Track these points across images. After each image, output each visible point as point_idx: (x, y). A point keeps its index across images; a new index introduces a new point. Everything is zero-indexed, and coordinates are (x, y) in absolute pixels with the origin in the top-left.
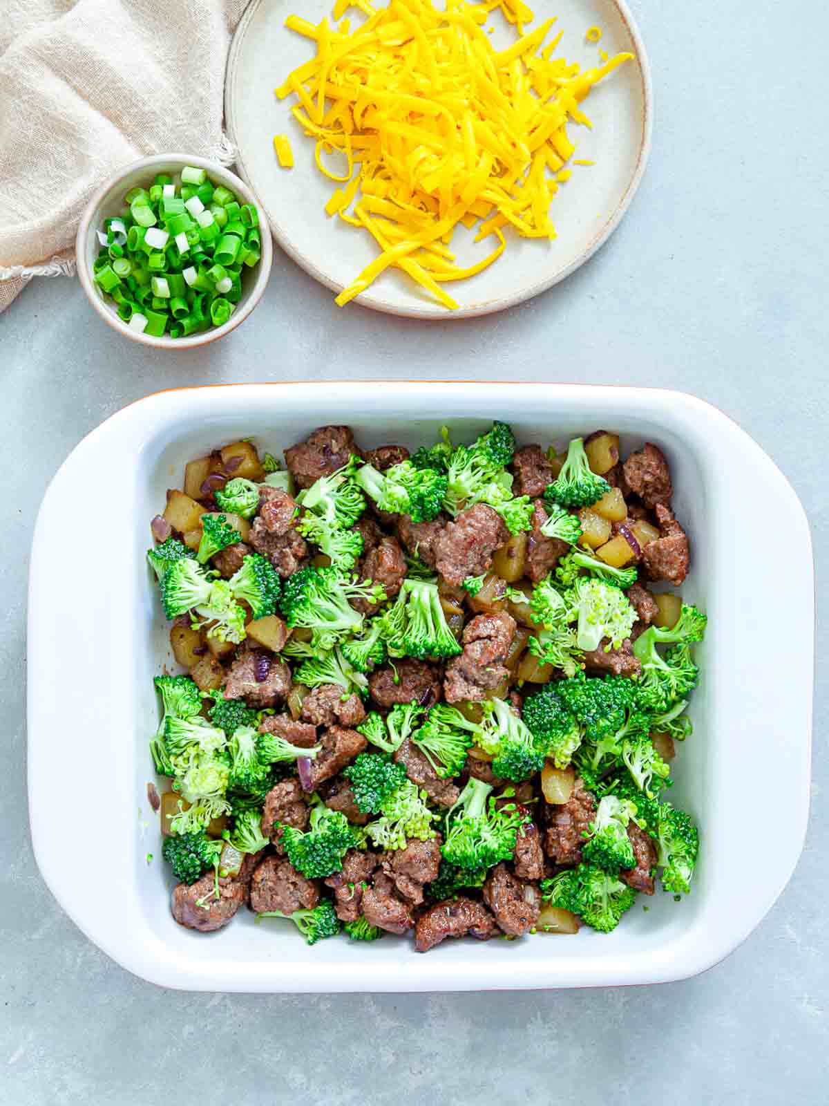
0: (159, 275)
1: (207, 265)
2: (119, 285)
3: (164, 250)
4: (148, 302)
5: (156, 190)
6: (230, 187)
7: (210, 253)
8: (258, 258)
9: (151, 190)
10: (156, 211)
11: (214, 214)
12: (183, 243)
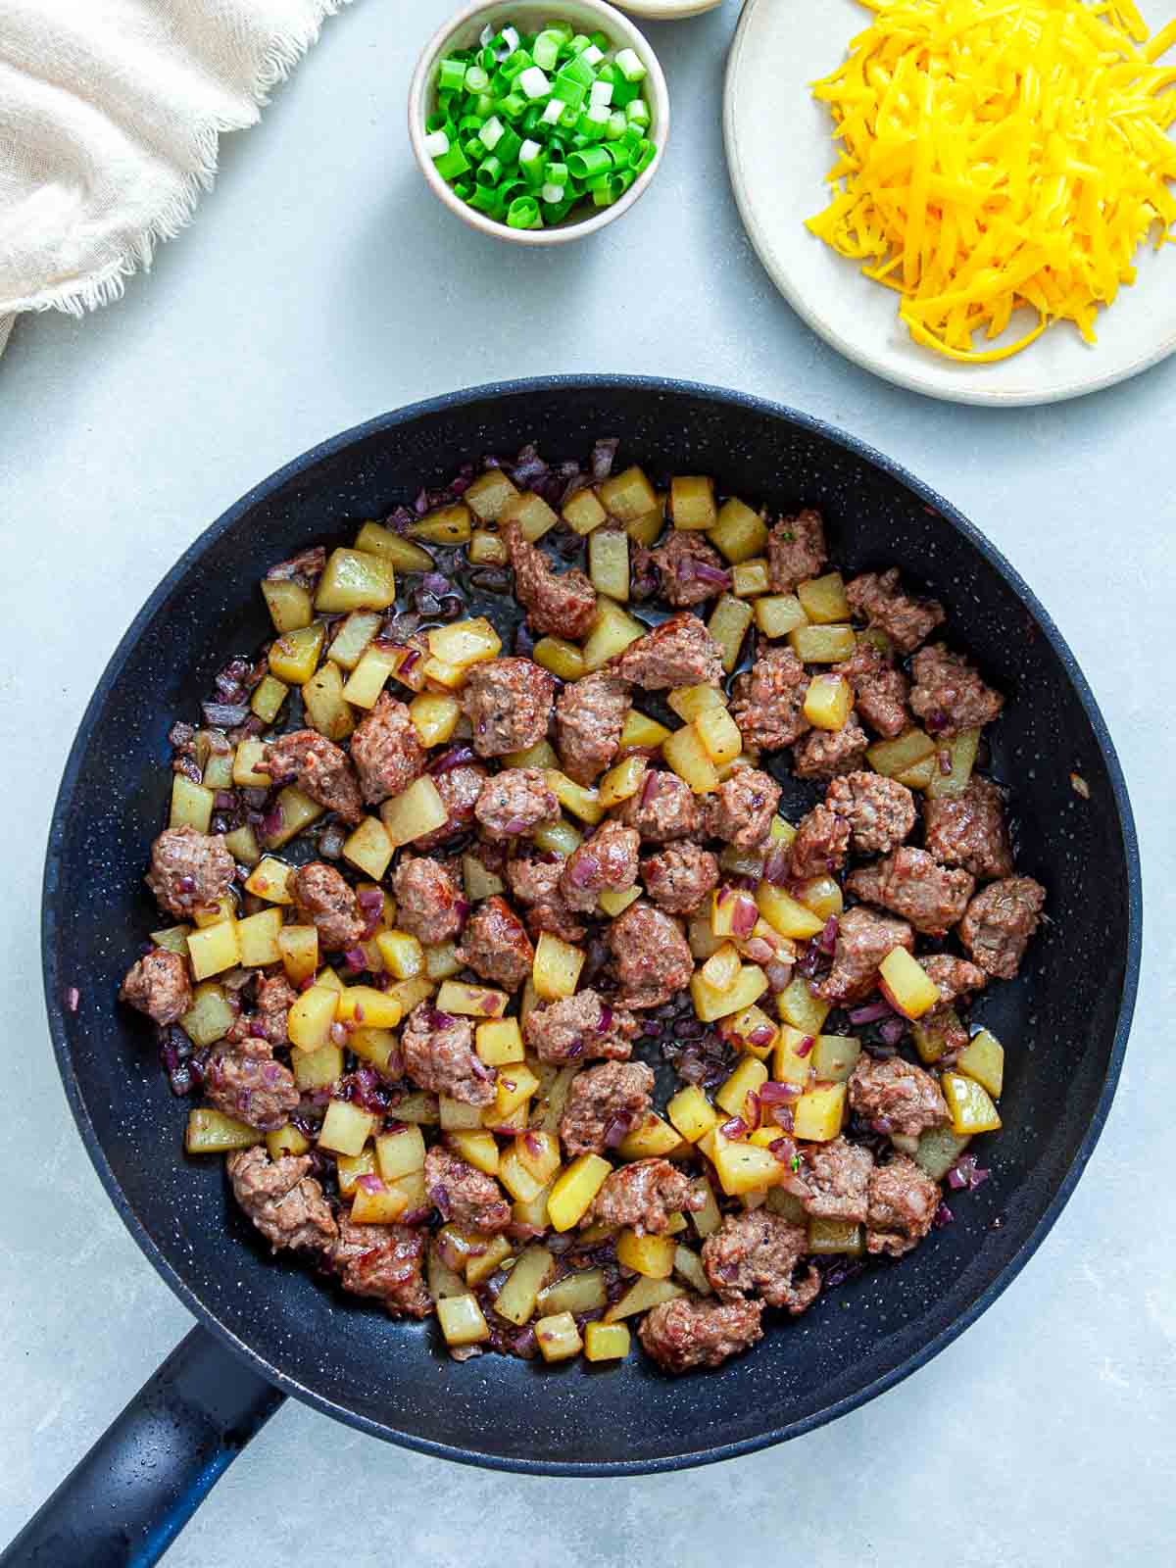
0: (502, 120)
1: (556, 156)
2: (456, 91)
3: (530, 102)
4: (467, 135)
5: (581, 41)
6: (653, 112)
7: (569, 147)
8: (609, 203)
9: (577, 37)
10: (560, 62)
11: (613, 117)
12: (554, 112)
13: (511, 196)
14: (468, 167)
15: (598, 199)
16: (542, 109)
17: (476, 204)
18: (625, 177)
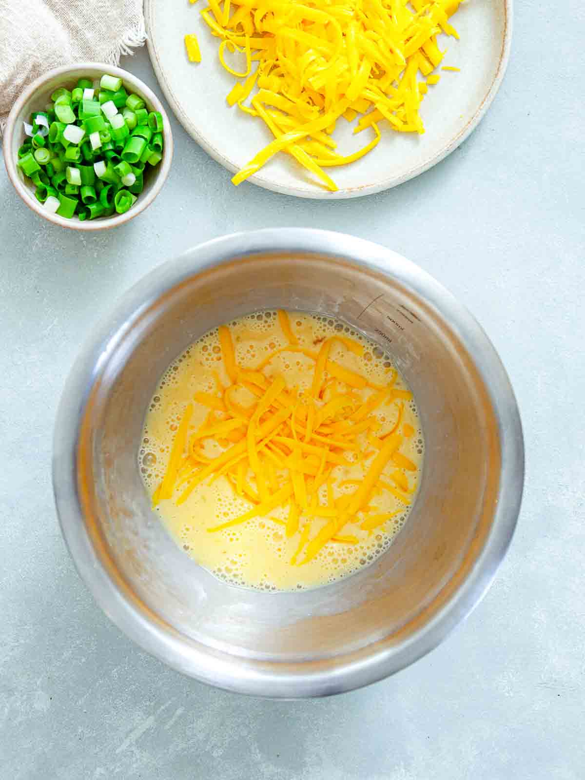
0: (73, 165)
1: (116, 161)
2: (38, 171)
3: (79, 145)
4: (62, 187)
5: (77, 92)
6: (142, 96)
7: (118, 151)
8: (160, 159)
9: (73, 92)
10: (76, 111)
11: (125, 117)
12: (96, 141)
13: (110, 198)
14: (75, 202)
15: (153, 162)
16: (88, 143)
17: (96, 215)
18: (158, 140)
